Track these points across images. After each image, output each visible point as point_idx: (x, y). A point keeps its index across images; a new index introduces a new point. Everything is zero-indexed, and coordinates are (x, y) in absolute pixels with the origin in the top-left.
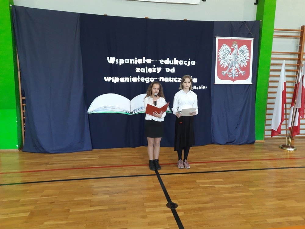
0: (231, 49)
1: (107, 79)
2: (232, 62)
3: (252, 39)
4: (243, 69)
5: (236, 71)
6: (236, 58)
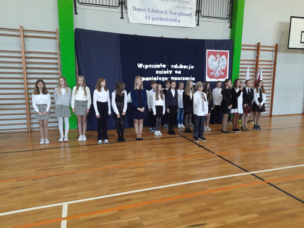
0: (216, 58)
2: (216, 66)
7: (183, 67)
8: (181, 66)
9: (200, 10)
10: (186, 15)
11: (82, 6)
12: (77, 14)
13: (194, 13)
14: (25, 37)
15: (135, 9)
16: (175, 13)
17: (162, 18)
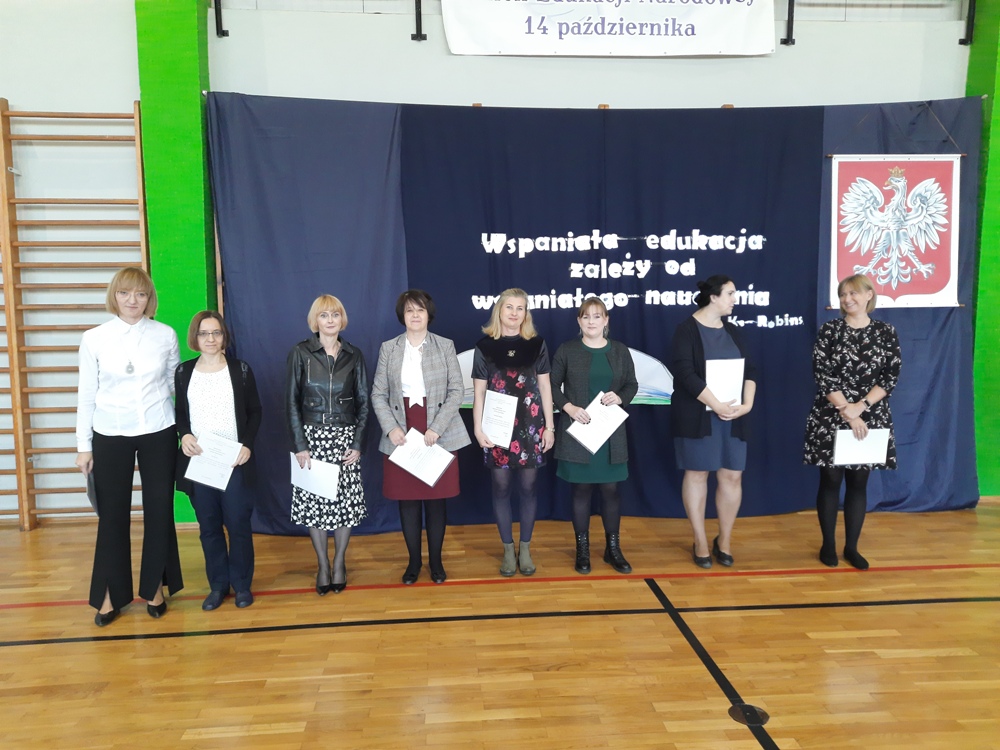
0: (884, 192)
1: (481, 302)
2: (888, 234)
3: (955, 159)
4: (926, 256)
5: (903, 264)
6: (901, 223)
8: (698, 241)
12: (225, 33)
14: (13, 140)
17: (603, 23)
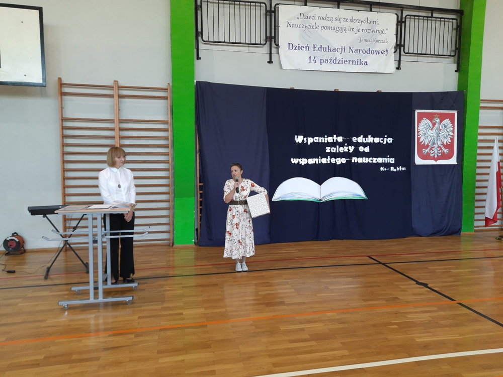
0: (432, 123)
1: (294, 161)
2: (434, 138)
3: (456, 112)
5: (439, 149)
7: (373, 141)
8: (370, 139)
9: (403, 43)
10: (377, 52)
11: (207, 47)
12: (200, 59)
13: (391, 49)
14: (120, 97)
15: (291, 46)
16: (359, 50)
17: (336, 60)
